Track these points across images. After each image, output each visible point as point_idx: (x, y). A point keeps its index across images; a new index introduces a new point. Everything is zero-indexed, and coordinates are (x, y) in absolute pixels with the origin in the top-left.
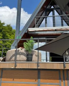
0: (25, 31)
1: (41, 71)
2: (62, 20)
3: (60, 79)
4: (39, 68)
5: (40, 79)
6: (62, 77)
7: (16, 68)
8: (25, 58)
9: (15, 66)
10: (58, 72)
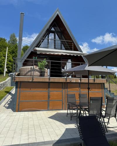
0: (32, 50)
1: (50, 84)
2: (61, 44)
3: (62, 88)
4: (50, 81)
5: (50, 88)
6: (64, 87)
7: (33, 81)
8: (39, 74)
9: (33, 80)
10: (61, 84)
